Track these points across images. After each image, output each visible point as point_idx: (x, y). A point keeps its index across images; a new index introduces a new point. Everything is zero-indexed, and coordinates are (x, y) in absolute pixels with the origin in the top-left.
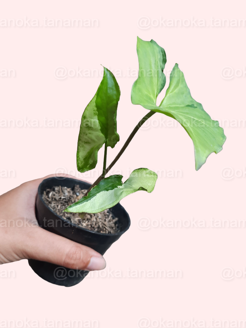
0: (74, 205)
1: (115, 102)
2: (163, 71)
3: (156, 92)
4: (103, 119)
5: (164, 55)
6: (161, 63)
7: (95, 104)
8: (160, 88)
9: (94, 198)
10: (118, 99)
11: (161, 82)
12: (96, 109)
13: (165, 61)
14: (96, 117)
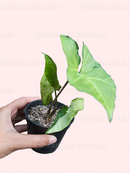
0: (49, 130)
1: (55, 71)
2: (78, 53)
3: (77, 65)
4: (51, 80)
5: (77, 45)
6: (76, 50)
7: (45, 76)
8: (78, 63)
9: (57, 122)
10: (56, 70)
11: (78, 60)
12: (46, 77)
13: (78, 48)
14: (47, 81)
